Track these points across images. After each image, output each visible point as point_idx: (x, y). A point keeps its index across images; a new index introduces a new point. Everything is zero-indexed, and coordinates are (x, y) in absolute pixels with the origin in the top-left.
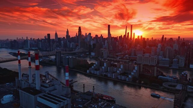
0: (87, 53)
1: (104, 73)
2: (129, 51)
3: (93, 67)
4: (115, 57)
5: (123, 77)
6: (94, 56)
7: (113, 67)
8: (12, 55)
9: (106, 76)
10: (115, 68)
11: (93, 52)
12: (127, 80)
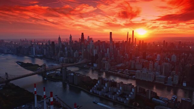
0: (90, 63)
1: (106, 94)
2: (129, 62)
3: (95, 86)
4: (116, 71)
5: (121, 99)
6: (97, 67)
7: (113, 87)
8: (19, 64)
9: (106, 96)
10: (115, 89)
11: (95, 63)
12: (125, 103)
